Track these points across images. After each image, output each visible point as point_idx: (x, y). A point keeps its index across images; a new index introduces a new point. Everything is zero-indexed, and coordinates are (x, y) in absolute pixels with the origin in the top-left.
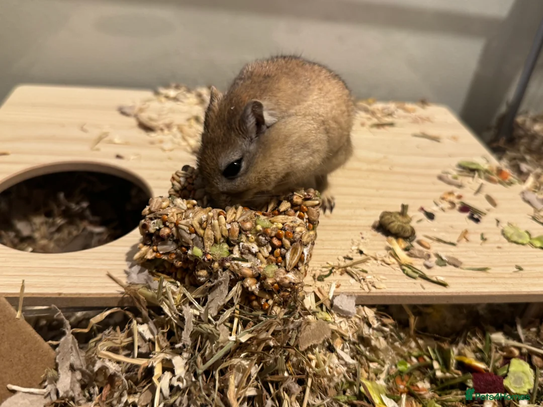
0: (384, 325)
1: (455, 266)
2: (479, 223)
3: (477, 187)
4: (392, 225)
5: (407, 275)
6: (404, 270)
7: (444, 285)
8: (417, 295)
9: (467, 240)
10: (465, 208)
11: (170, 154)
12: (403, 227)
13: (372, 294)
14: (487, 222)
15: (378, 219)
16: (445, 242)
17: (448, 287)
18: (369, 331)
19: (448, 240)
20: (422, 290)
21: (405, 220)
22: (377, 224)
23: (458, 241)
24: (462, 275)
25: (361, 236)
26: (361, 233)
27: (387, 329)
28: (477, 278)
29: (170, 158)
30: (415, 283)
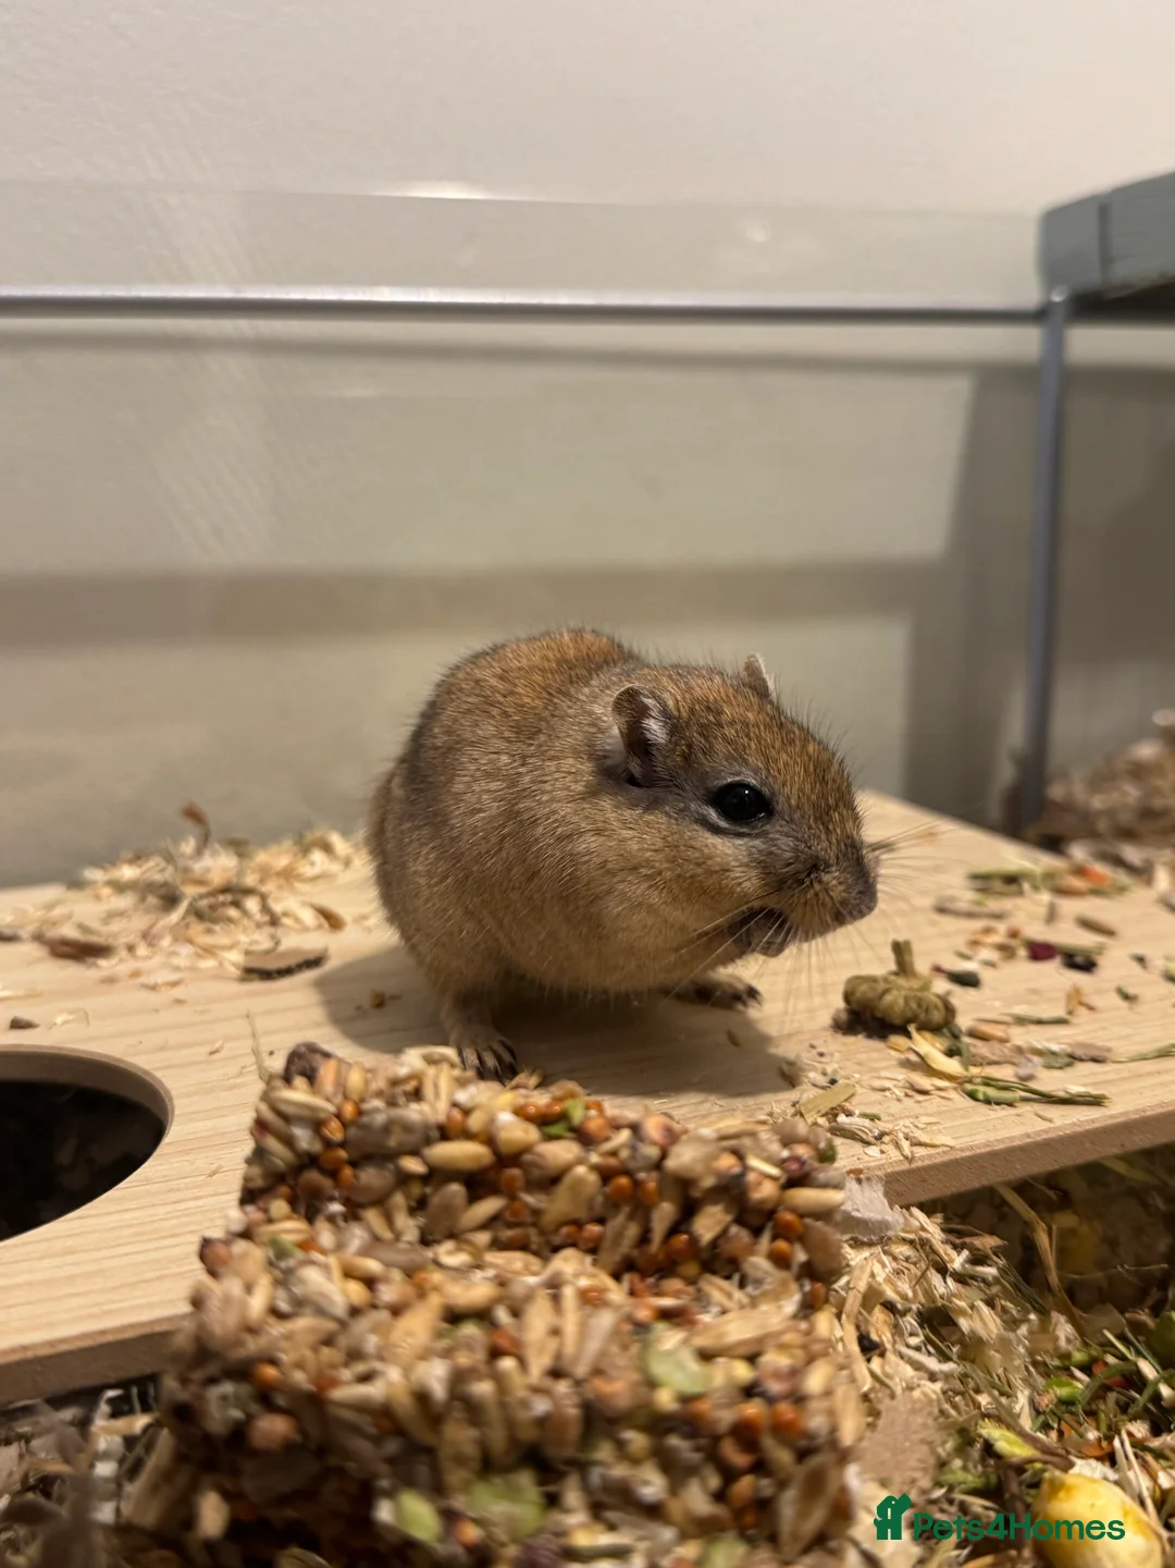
0: (978, 1259)
1: (1095, 1060)
2: (1095, 969)
3: (1043, 911)
4: (888, 998)
5: (988, 1101)
6: (972, 1096)
7: (1096, 1101)
8: (1038, 1139)
9: (1091, 1008)
10: (1040, 952)
11: (178, 992)
12: (920, 1002)
13: (919, 1164)
14: (1115, 965)
15: (840, 1004)
16: (1040, 1022)
17: (1106, 1102)
18: (947, 1286)
19: (1046, 1014)
20: (1045, 1125)
21: (915, 984)
22: (844, 1016)
23: (1070, 1013)
24: (1126, 1074)
25: (814, 1052)
26: (813, 1047)
27: (990, 1271)
28: (1167, 1071)
29: (179, 1002)
30: (1018, 1115)
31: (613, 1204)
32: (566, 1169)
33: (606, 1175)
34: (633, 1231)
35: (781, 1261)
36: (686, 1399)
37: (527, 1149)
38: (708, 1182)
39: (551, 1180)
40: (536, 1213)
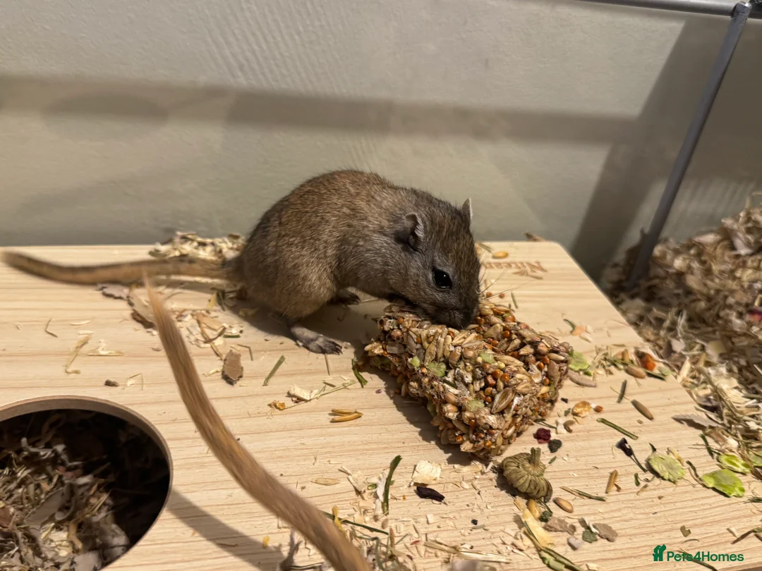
1: (609, 540)
4: (522, 481)
5: (549, 567)
6: (544, 559)
9: (619, 489)
12: (536, 483)
16: (591, 497)
31: (503, 337)
32: (495, 324)
33: (505, 329)
34: (505, 345)
35: (539, 368)
36: (484, 362)
37: (488, 315)
38: (528, 339)
39: (491, 325)
40: (484, 331)
